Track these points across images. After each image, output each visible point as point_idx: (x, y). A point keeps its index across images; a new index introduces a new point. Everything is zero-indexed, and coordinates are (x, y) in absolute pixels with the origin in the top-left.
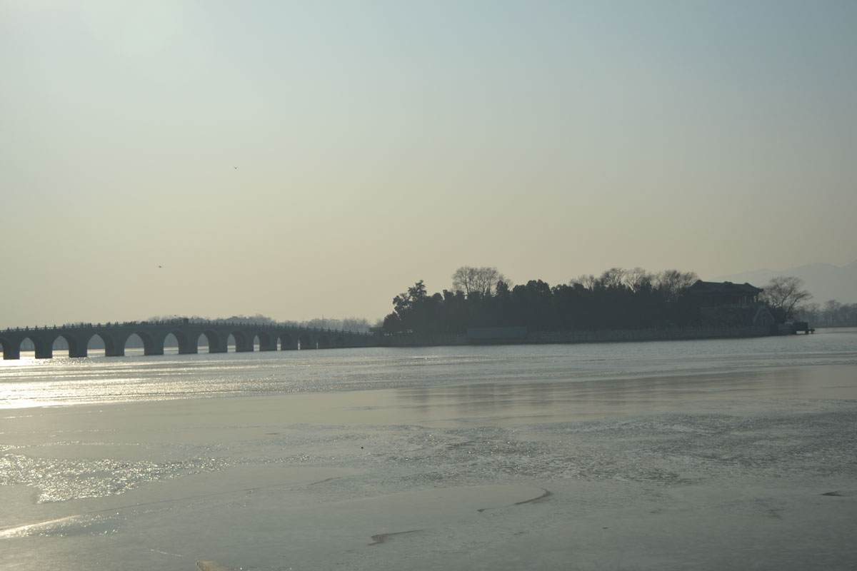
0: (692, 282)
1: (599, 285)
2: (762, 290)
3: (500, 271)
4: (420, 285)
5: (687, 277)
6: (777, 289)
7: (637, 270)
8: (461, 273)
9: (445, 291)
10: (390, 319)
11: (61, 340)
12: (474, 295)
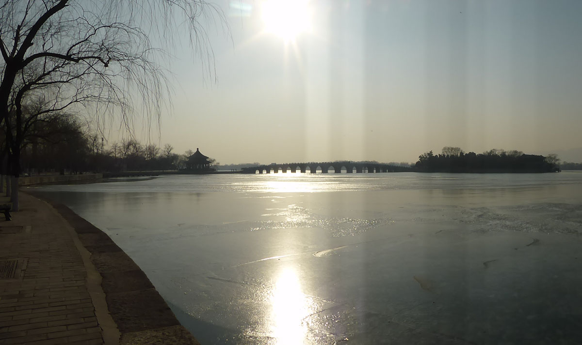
0: (521, 154)
1: (489, 154)
2: (546, 158)
3: (461, 149)
4: (431, 152)
5: (520, 153)
6: (550, 157)
7: (502, 150)
8: (445, 149)
9: (439, 155)
10: (418, 163)
11: (308, 167)
12: (452, 156)
